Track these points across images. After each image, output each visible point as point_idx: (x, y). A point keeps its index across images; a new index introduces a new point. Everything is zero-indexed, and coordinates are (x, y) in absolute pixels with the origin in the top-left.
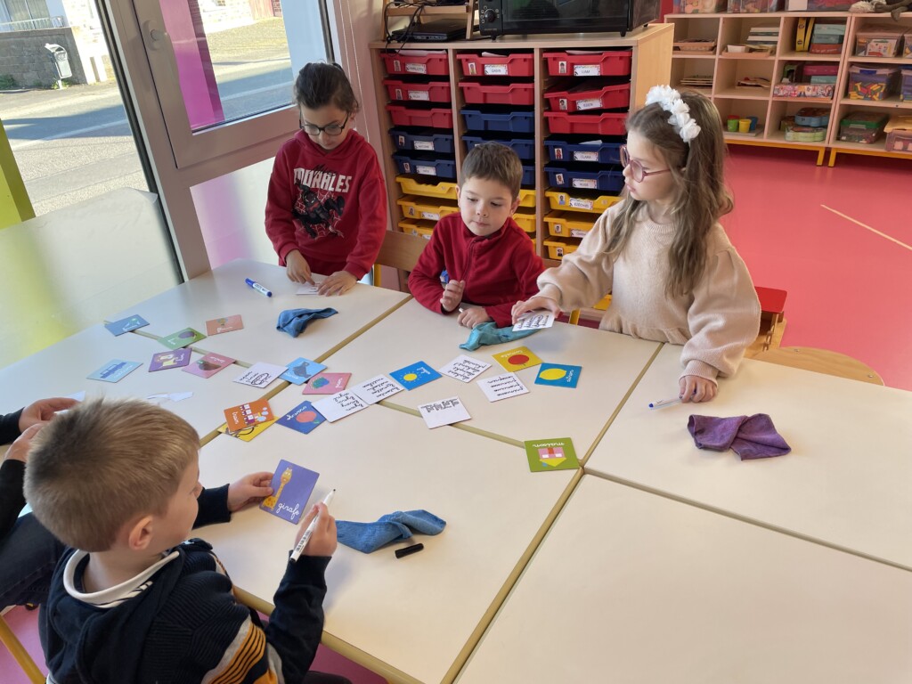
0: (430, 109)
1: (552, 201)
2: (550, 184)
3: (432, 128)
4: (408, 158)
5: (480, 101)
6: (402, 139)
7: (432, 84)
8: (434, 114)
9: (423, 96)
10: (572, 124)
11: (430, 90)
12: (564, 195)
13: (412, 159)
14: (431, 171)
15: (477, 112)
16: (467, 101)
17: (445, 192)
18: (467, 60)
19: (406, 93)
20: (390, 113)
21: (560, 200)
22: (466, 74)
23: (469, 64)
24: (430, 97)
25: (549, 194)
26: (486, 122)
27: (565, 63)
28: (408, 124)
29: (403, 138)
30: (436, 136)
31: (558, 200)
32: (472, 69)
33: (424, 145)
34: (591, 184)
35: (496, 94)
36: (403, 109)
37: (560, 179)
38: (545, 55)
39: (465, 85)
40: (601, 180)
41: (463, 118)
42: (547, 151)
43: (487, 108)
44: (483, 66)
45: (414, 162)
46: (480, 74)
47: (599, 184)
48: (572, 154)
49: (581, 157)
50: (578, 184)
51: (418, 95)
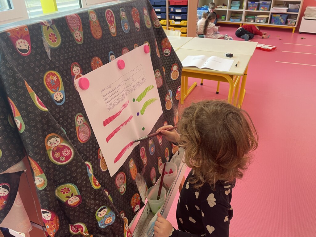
1: (170, 23)
2: (170, 18)
10: (175, 2)
12: (173, 21)
25: (170, 21)
31: (172, 22)
34: (179, 18)
37: (173, 17)
40: (182, 17)
42: (169, 9)
47: (182, 18)
48: (175, 10)
49: (177, 11)
50: (177, 18)
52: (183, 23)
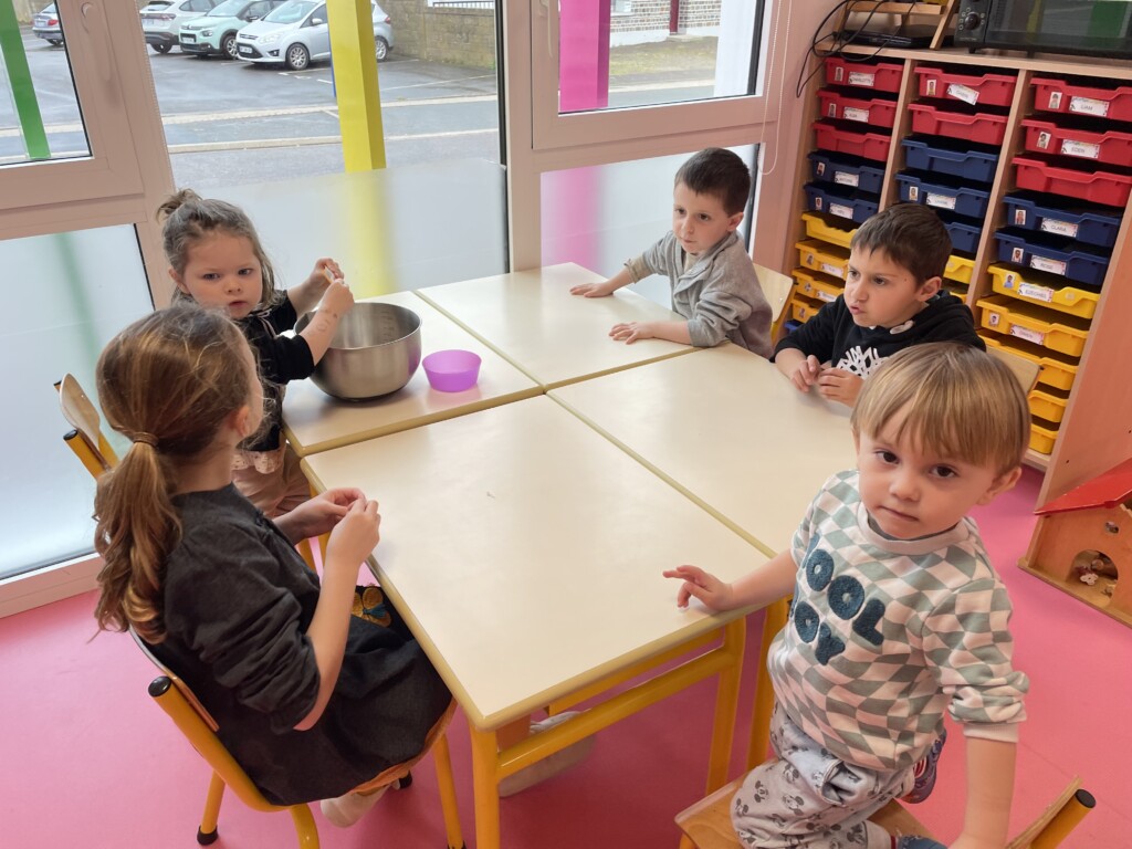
0: (864, 133)
1: (995, 281)
2: (999, 256)
3: (862, 157)
4: (822, 191)
5: (932, 131)
6: (822, 166)
7: (875, 101)
8: (868, 140)
9: (861, 116)
10: (1050, 180)
11: (871, 109)
12: (1014, 275)
13: (827, 193)
14: (847, 213)
15: (924, 145)
16: (914, 130)
18: (927, 76)
19: (841, 110)
20: (816, 131)
21: (1007, 282)
22: (922, 94)
23: (929, 82)
24: (869, 118)
25: (993, 269)
26: (932, 160)
27: (1060, 95)
28: (833, 149)
30: (863, 168)
31: (1005, 281)
32: (931, 88)
33: (848, 179)
34: (1057, 268)
35: (954, 124)
36: (831, 129)
37: (1018, 255)
38: (1035, 81)
39: (917, 107)
40: (1072, 264)
41: (903, 151)
42: (1005, 210)
43: (936, 141)
44: (947, 85)
45: (829, 198)
46: (940, 96)
47: (1069, 270)
48: (1039, 221)
49: (1051, 226)
50: (1038, 263)
51: (855, 113)
52: (1071, 304)
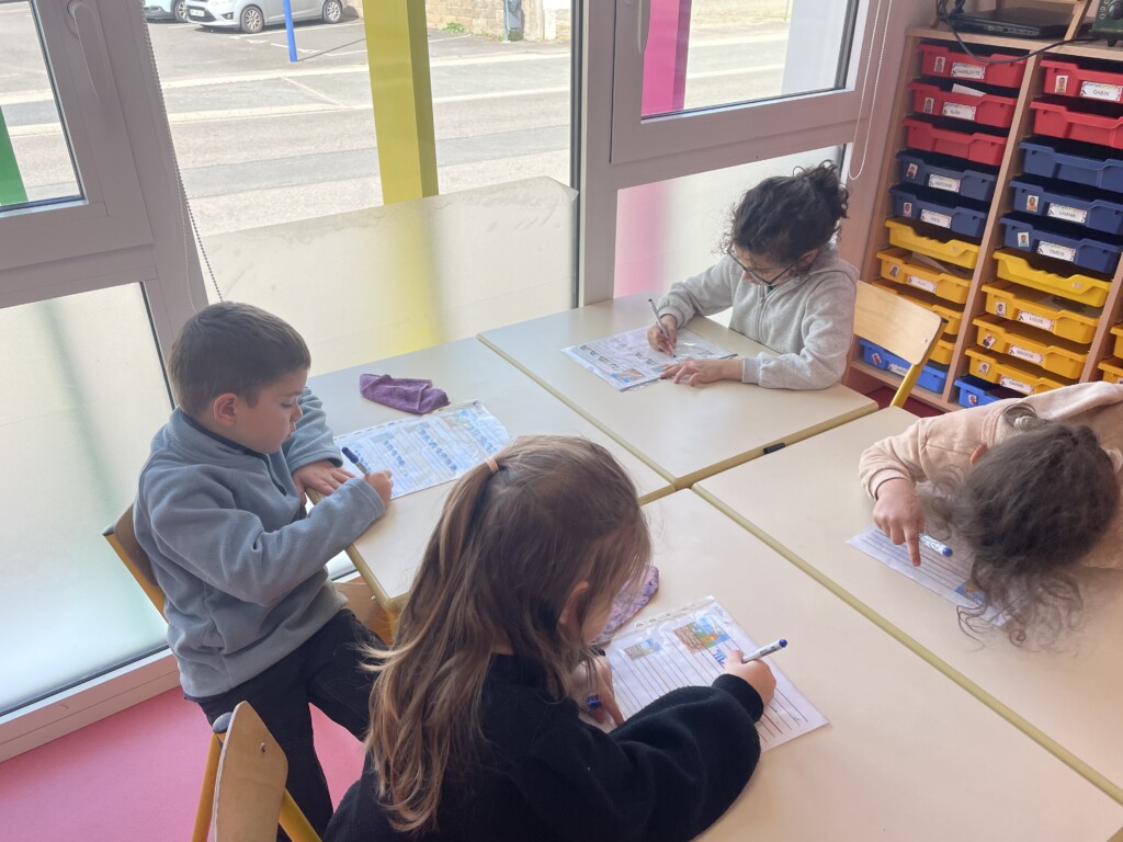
0: (971, 133)
3: (967, 160)
4: (914, 197)
5: (1060, 134)
6: (913, 168)
7: (987, 96)
8: (975, 141)
9: (965, 113)
11: (981, 106)
13: (919, 198)
14: (943, 221)
15: (1049, 150)
16: (1036, 131)
17: (956, 255)
18: (1057, 71)
19: (940, 106)
22: (1047, 91)
23: (1059, 77)
24: (976, 116)
26: (1058, 167)
28: (929, 149)
29: (916, 167)
30: (967, 172)
32: (1060, 84)
33: (949, 184)
35: (1089, 127)
36: (929, 126)
39: (1041, 106)
41: (1021, 156)
43: (1066, 145)
44: (1081, 82)
45: (920, 203)
46: (1072, 94)
51: (959, 109)
